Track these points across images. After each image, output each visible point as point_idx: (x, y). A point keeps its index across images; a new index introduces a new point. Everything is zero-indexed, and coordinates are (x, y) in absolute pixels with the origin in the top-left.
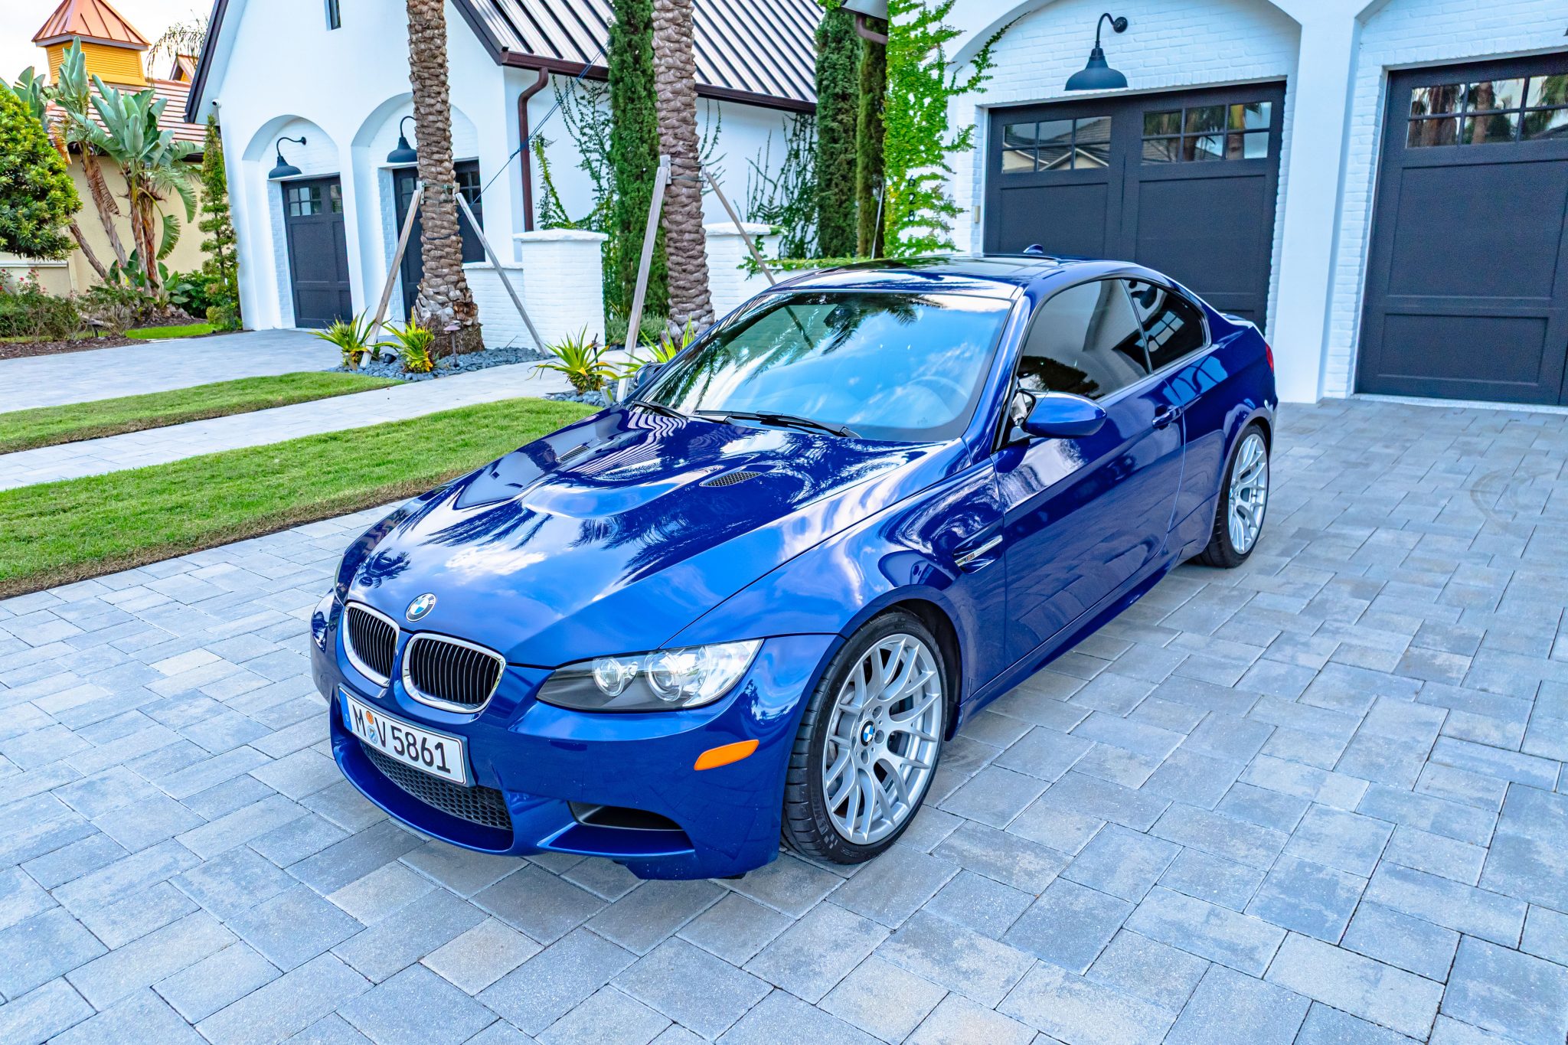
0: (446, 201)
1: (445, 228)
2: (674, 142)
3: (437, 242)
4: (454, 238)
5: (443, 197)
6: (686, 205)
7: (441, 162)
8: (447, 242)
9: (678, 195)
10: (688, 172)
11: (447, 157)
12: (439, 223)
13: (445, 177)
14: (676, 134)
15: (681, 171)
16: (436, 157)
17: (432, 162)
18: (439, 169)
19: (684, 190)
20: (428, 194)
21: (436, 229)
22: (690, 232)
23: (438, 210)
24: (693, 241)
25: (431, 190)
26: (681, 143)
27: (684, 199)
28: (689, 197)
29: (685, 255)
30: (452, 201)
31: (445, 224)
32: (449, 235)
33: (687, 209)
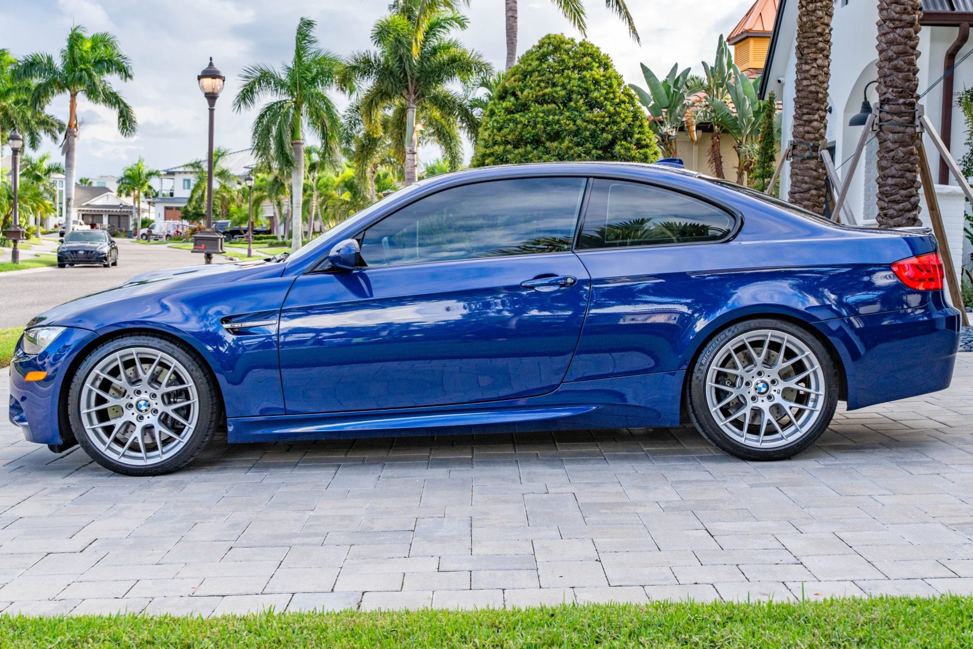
0: (809, 158)
1: (806, 183)
2: (885, 90)
3: (797, 196)
4: (814, 192)
5: (807, 154)
6: (892, 150)
7: (811, 121)
8: (807, 195)
9: (885, 141)
10: (896, 118)
11: (816, 117)
12: (800, 178)
13: (812, 136)
14: (885, 82)
15: (889, 117)
16: (805, 117)
17: (801, 122)
18: (807, 128)
19: (890, 136)
20: (795, 152)
21: (798, 184)
22: (893, 177)
23: (801, 166)
24: (895, 185)
25: (799, 148)
26: (891, 90)
27: (889, 144)
28: (895, 142)
29: (887, 200)
30: (816, 158)
31: (807, 179)
32: (810, 189)
33: (892, 154)
